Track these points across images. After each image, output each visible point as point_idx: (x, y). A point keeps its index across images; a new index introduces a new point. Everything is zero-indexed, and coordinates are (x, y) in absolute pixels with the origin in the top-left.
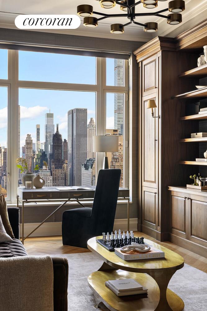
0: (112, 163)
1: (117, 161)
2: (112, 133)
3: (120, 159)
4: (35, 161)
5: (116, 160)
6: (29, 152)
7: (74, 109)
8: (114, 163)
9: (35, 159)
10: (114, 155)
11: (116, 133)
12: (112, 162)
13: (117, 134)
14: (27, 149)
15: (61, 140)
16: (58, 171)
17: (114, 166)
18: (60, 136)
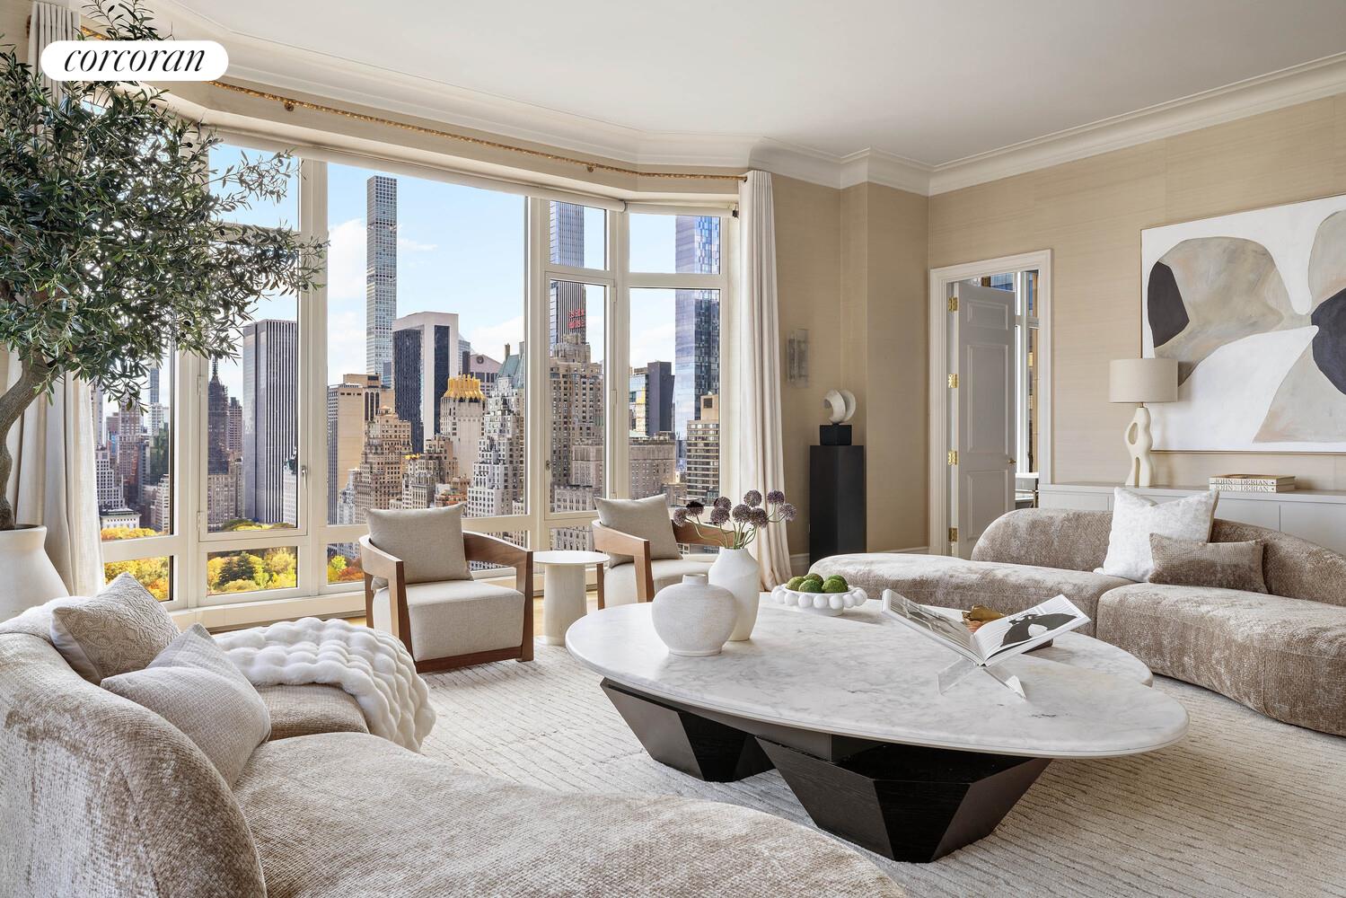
0: (366, 458)
1: (379, 451)
2: (365, 382)
3: (385, 446)
4: (148, 455)
5: (376, 449)
6: (130, 429)
7: (262, 323)
8: (371, 456)
9: (148, 451)
10: (369, 438)
11: (373, 383)
12: (366, 454)
13: (377, 387)
14: (123, 422)
15: (225, 399)
16: (218, 479)
17: (371, 464)
18: (223, 388)
